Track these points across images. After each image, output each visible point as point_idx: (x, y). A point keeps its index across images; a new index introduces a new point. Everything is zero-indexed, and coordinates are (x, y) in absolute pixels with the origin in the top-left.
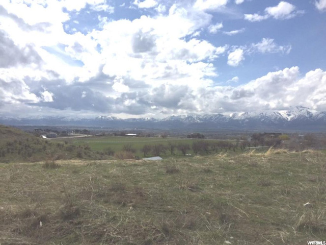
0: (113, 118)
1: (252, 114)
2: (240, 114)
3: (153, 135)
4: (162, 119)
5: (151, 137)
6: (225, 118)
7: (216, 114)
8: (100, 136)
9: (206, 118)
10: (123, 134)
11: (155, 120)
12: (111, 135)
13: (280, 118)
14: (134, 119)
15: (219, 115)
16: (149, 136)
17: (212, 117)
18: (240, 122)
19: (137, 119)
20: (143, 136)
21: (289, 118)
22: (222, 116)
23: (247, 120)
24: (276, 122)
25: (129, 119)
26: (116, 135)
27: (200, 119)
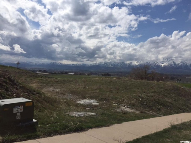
0: (61, 63)
1: (141, 62)
2: (135, 63)
4: (89, 64)
5: (82, 75)
6: (126, 64)
7: (121, 62)
8: (54, 74)
9: (115, 64)
10: (66, 73)
11: (85, 65)
12: (60, 73)
13: (157, 65)
14: (73, 64)
15: (123, 63)
16: (81, 74)
17: (119, 64)
18: (135, 67)
19: (75, 64)
20: (78, 74)
21: (163, 65)
22: (125, 63)
23: (139, 66)
24: (155, 67)
25: (69, 64)
26: (62, 73)
27: (111, 65)
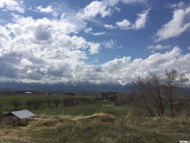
0: (20, 82)
1: (104, 82)
2: (98, 82)
3: (43, 93)
4: (52, 83)
5: (41, 95)
6: (90, 83)
7: (85, 81)
8: (6, 93)
9: (79, 83)
10: (23, 92)
11: (48, 84)
12: (14, 93)
13: (118, 84)
14: (35, 83)
15: (87, 81)
16: (40, 94)
17: (82, 83)
18: (98, 86)
19: (36, 83)
20: (36, 94)
21: (123, 84)
22: (88, 82)
23: (102, 85)
24: (117, 87)
25: (30, 83)
26: (17, 93)
27: (75, 84)
